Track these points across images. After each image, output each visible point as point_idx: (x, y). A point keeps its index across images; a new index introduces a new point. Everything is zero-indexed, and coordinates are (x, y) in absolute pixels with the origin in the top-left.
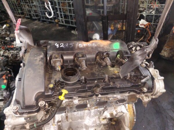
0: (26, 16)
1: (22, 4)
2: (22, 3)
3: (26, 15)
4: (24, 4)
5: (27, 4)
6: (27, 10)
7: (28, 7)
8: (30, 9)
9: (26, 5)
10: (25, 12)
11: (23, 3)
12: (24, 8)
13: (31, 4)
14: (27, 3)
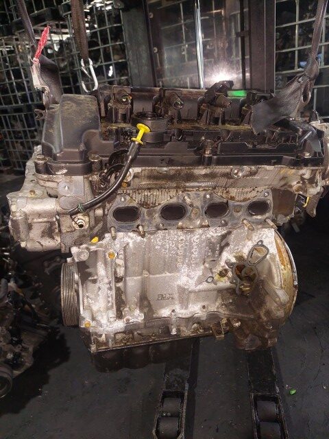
0: (15, 169)
1: (7, 142)
2: (9, 140)
3: (15, 166)
4: (14, 140)
5: (19, 141)
6: (18, 153)
7: (21, 147)
8: (26, 152)
9: (17, 142)
10: (14, 160)
11: (11, 138)
12: (12, 150)
13: (30, 140)
14: (21, 138)
